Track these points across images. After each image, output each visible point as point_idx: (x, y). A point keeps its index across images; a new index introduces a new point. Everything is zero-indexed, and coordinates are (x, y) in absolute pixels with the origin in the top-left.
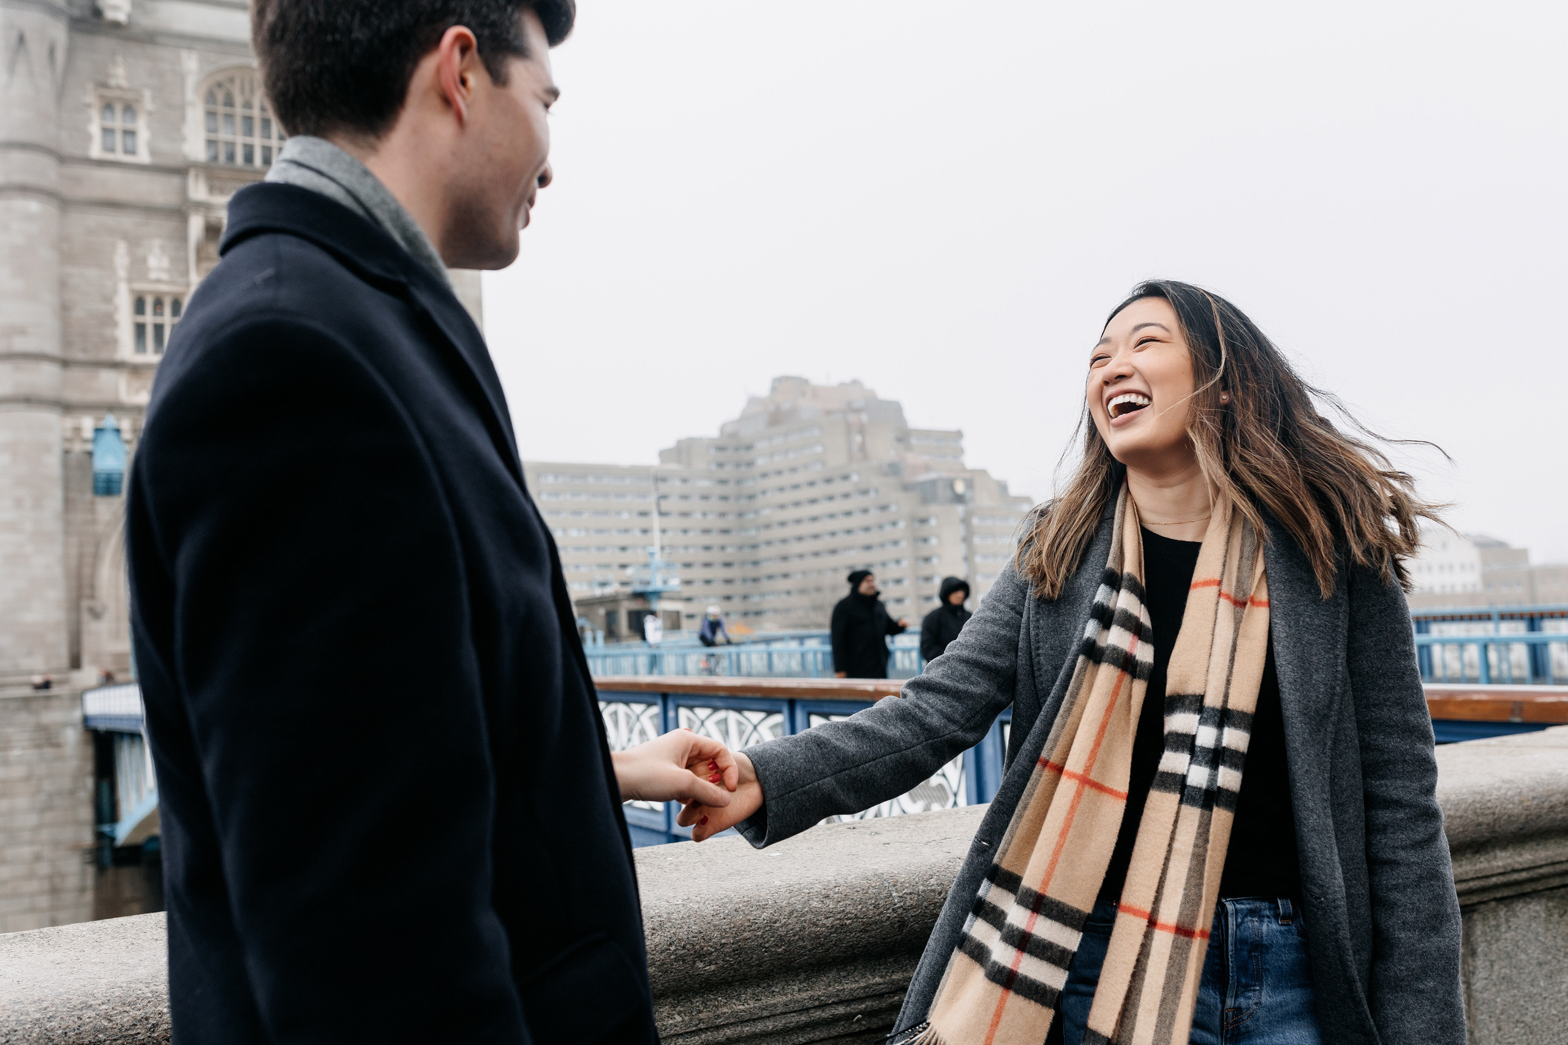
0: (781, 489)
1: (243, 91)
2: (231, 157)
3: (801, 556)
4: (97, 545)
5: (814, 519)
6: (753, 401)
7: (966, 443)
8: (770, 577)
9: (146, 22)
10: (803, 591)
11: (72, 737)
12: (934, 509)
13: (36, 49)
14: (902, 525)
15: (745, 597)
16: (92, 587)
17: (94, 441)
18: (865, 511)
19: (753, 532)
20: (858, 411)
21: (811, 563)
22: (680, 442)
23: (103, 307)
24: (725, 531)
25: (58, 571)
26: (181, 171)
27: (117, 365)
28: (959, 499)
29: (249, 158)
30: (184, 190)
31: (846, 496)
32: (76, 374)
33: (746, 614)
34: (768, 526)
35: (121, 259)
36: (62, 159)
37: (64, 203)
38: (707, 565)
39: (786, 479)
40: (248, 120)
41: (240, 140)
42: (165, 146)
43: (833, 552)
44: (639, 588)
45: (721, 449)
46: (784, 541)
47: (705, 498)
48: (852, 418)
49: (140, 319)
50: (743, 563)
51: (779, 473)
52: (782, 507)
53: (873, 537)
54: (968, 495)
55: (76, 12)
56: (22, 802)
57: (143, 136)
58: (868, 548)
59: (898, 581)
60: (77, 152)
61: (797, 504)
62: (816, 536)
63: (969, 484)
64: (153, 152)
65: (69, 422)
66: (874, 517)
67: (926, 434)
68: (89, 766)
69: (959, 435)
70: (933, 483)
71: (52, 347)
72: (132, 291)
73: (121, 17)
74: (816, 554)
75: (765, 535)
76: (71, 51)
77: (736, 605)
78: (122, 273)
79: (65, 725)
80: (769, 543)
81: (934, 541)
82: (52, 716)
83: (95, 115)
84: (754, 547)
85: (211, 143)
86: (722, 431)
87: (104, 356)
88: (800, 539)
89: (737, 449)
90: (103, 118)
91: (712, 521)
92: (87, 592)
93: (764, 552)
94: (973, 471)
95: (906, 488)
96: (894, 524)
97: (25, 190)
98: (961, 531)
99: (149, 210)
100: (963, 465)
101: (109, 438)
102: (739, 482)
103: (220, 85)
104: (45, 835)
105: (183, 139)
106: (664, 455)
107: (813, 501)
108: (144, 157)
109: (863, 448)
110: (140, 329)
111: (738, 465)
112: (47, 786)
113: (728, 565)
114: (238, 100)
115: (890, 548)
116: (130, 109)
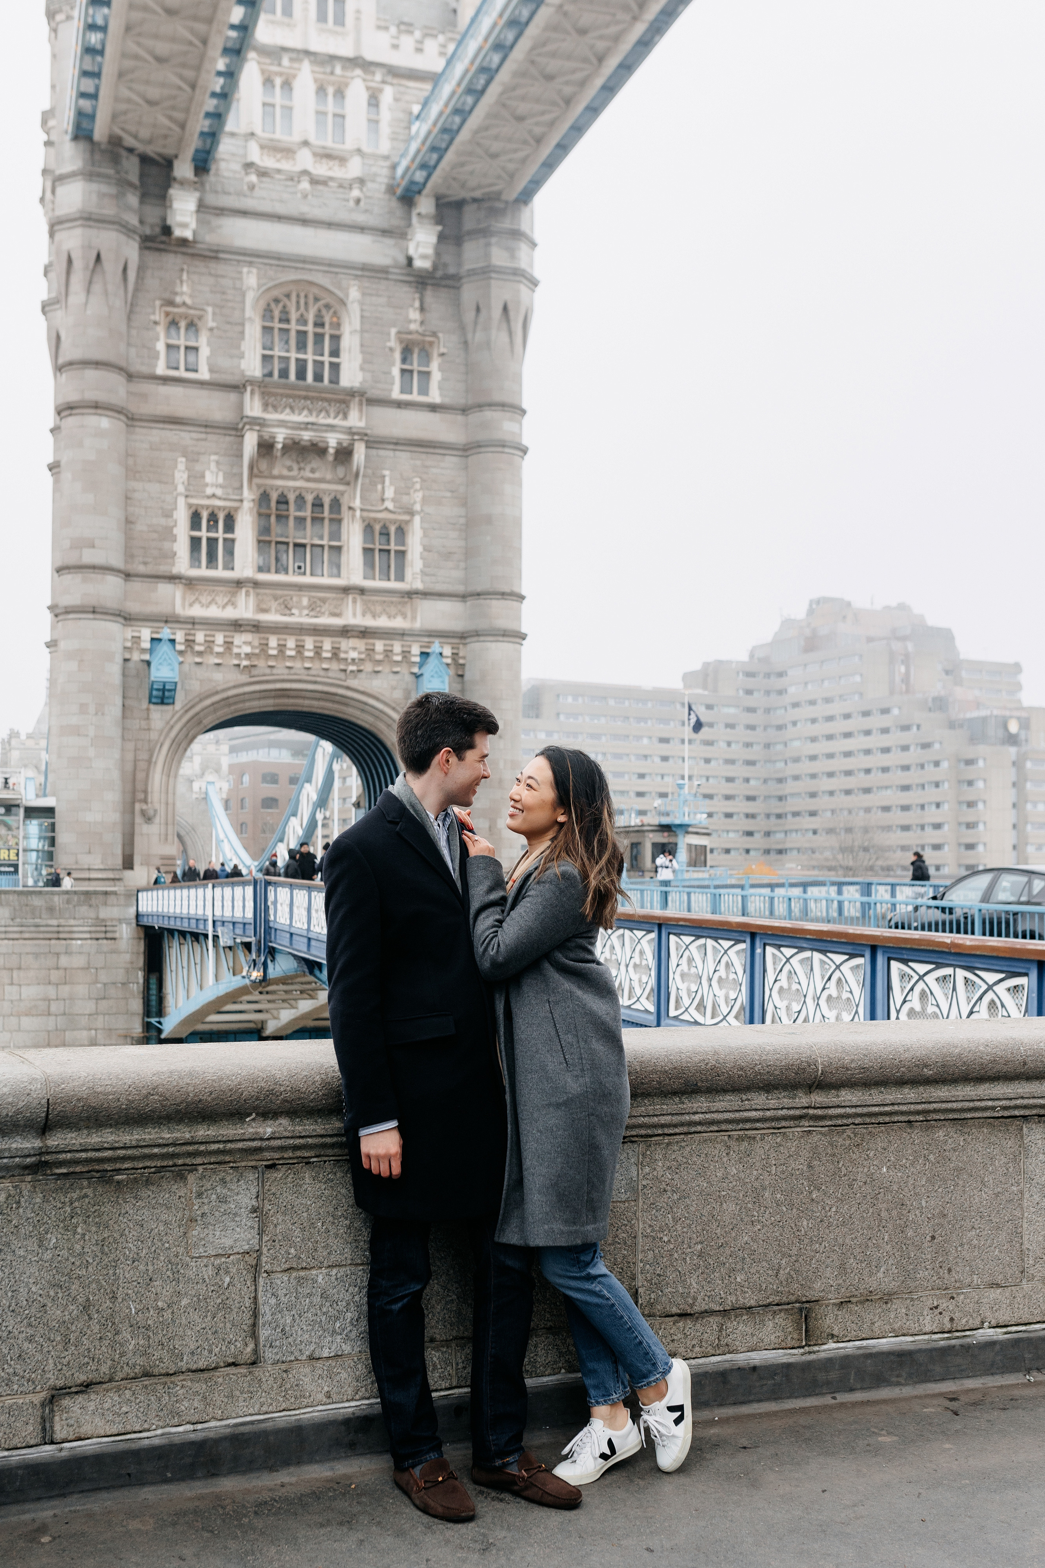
0: (814, 721)
1: (298, 308)
2: (284, 373)
3: (831, 793)
4: (151, 752)
5: (848, 754)
6: (787, 623)
7: (1023, 678)
8: (796, 814)
9: (210, 239)
10: (830, 831)
11: (126, 933)
12: (982, 749)
13: (112, 267)
14: (945, 765)
15: (768, 834)
16: (145, 792)
17: (151, 651)
18: (905, 748)
19: (780, 765)
20: (904, 639)
21: (842, 800)
22: (706, 665)
23: (163, 521)
24: (751, 763)
25: (116, 775)
26: (238, 388)
27: (173, 578)
28: (1012, 740)
29: (301, 374)
30: (240, 406)
31: (885, 731)
32: (136, 585)
33: (767, 852)
34: (797, 760)
35: (181, 476)
36: (130, 376)
37: (132, 419)
38: (728, 798)
39: (820, 711)
40: (302, 335)
41: (293, 355)
42: (224, 362)
43: (867, 791)
44: (665, 821)
45: (750, 675)
46: (813, 776)
47: (730, 726)
48: (897, 646)
49: (196, 534)
50: (767, 798)
51: (812, 703)
52: (814, 739)
53: (913, 777)
54: (1023, 736)
55: (148, 231)
56: (81, 990)
57: (205, 352)
58: (906, 788)
59: (938, 826)
60: (144, 369)
61: (830, 737)
62: (848, 773)
63: (1025, 724)
64: (211, 371)
65: (129, 633)
66: (914, 755)
67: (978, 666)
68: (141, 961)
69: (1017, 668)
70: (984, 720)
71: (116, 560)
72: (190, 506)
73: (188, 234)
74: (848, 792)
75: (793, 769)
76: (141, 269)
77: (758, 841)
78: (181, 489)
79: (120, 921)
80: (796, 778)
81: (980, 784)
82: (108, 912)
83: (161, 330)
84: (780, 781)
85: (266, 359)
86: (752, 656)
87: (163, 569)
88: (831, 775)
89: (768, 675)
90: (168, 335)
91: (737, 751)
92: (141, 796)
93: (790, 787)
94: (1031, 709)
95: (952, 725)
96: (937, 764)
97: (96, 406)
98: (1011, 775)
99: (207, 426)
100: (1019, 701)
101: (165, 648)
102: (768, 711)
103: (277, 301)
104: (100, 1022)
105: (242, 356)
106: (686, 677)
107: (848, 735)
108: (204, 374)
109: (906, 679)
110: (195, 542)
111: (768, 693)
112: (103, 977)
113: (751, 798)
114: (294, 316)
115: (931, 791)
116: (192, 325)
